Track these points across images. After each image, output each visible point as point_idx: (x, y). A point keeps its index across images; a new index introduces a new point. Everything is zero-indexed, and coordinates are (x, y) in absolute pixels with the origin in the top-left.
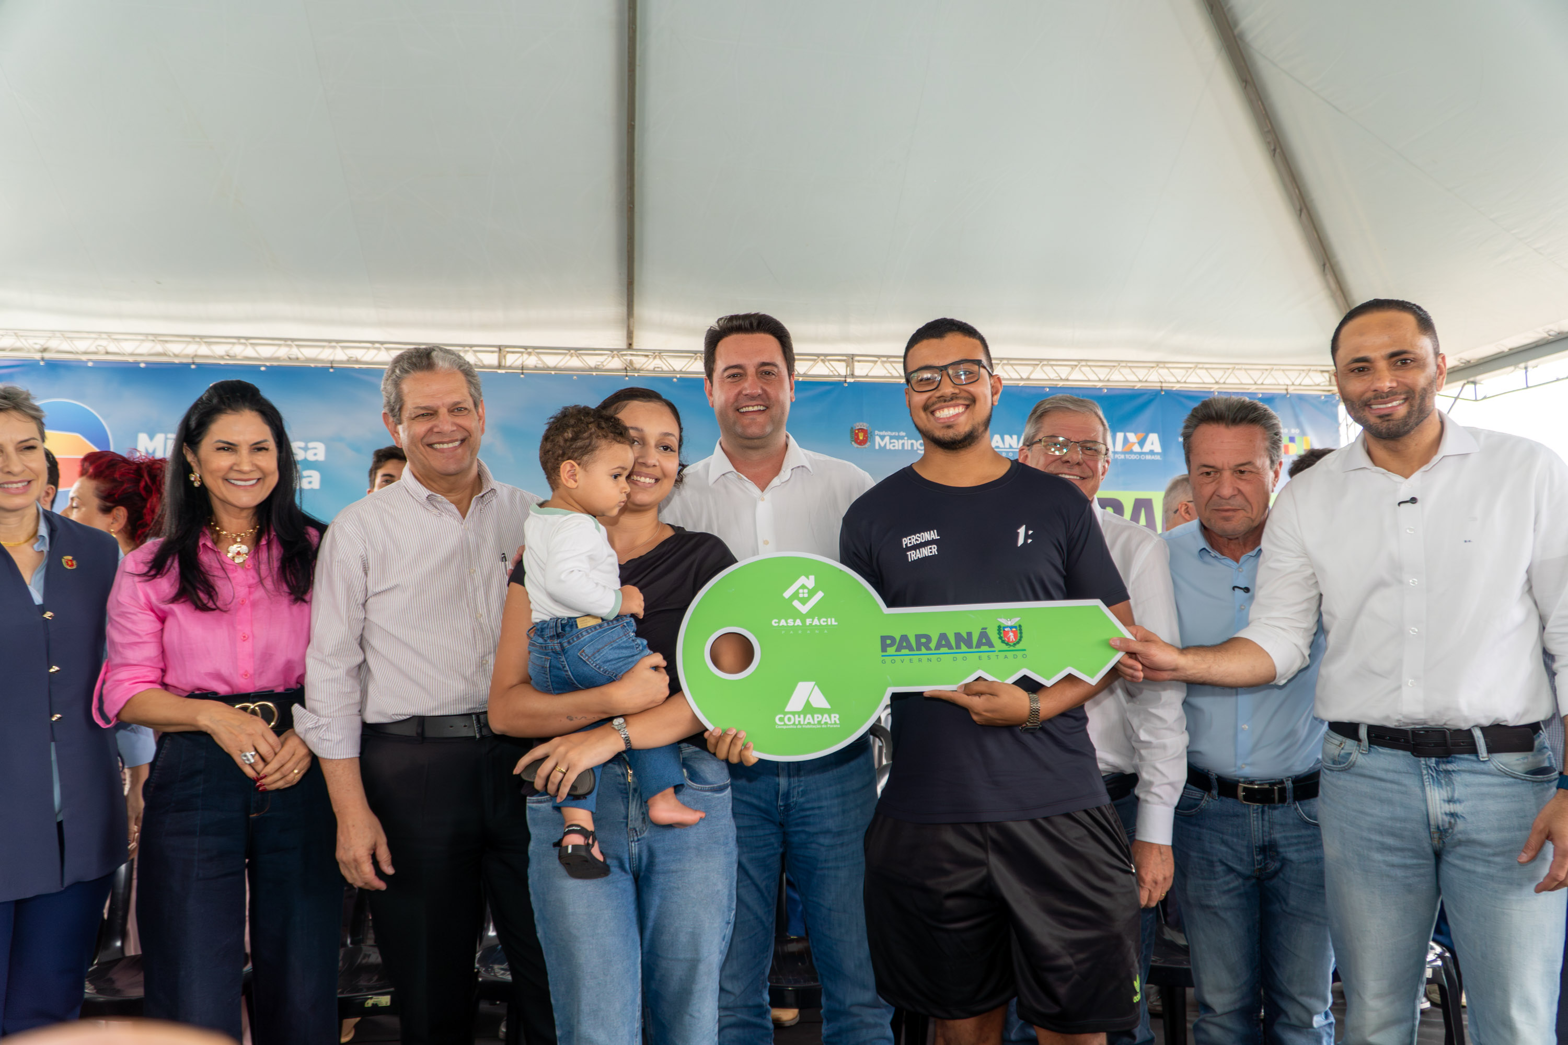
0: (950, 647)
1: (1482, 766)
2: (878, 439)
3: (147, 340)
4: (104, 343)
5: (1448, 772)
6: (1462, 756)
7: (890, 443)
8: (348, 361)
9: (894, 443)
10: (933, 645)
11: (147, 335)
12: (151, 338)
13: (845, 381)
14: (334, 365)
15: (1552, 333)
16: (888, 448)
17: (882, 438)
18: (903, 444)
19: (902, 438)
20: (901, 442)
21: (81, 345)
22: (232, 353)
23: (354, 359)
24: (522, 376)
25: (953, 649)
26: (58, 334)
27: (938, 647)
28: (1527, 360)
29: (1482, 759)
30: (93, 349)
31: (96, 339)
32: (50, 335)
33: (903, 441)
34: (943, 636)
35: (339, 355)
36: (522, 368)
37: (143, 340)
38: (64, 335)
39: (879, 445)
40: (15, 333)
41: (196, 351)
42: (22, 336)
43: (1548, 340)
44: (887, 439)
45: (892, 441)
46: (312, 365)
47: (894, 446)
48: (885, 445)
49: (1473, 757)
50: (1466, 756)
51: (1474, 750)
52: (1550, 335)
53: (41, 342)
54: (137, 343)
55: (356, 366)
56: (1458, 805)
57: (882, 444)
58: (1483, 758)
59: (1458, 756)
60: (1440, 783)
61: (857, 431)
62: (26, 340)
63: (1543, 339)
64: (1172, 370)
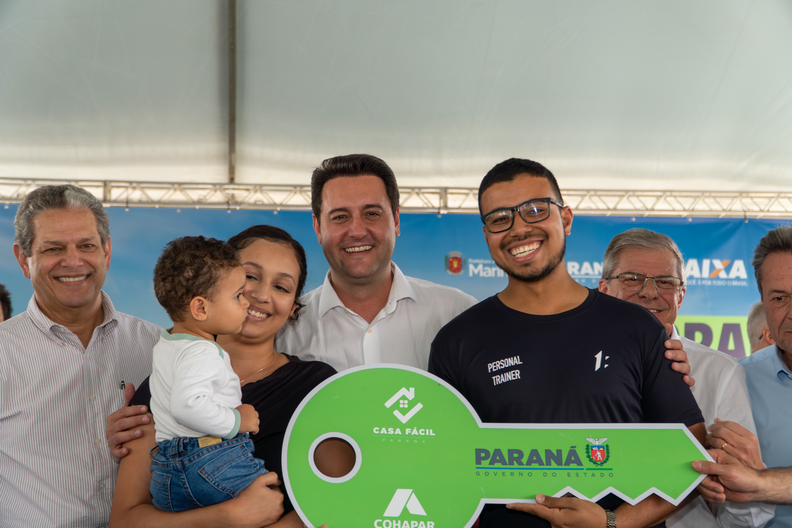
0: (541, 463)
10: (524, 460)
25: (543, 465)
27: (529, 463)
34: (534, 453)
61: (452, 260)
64: (755, 200)
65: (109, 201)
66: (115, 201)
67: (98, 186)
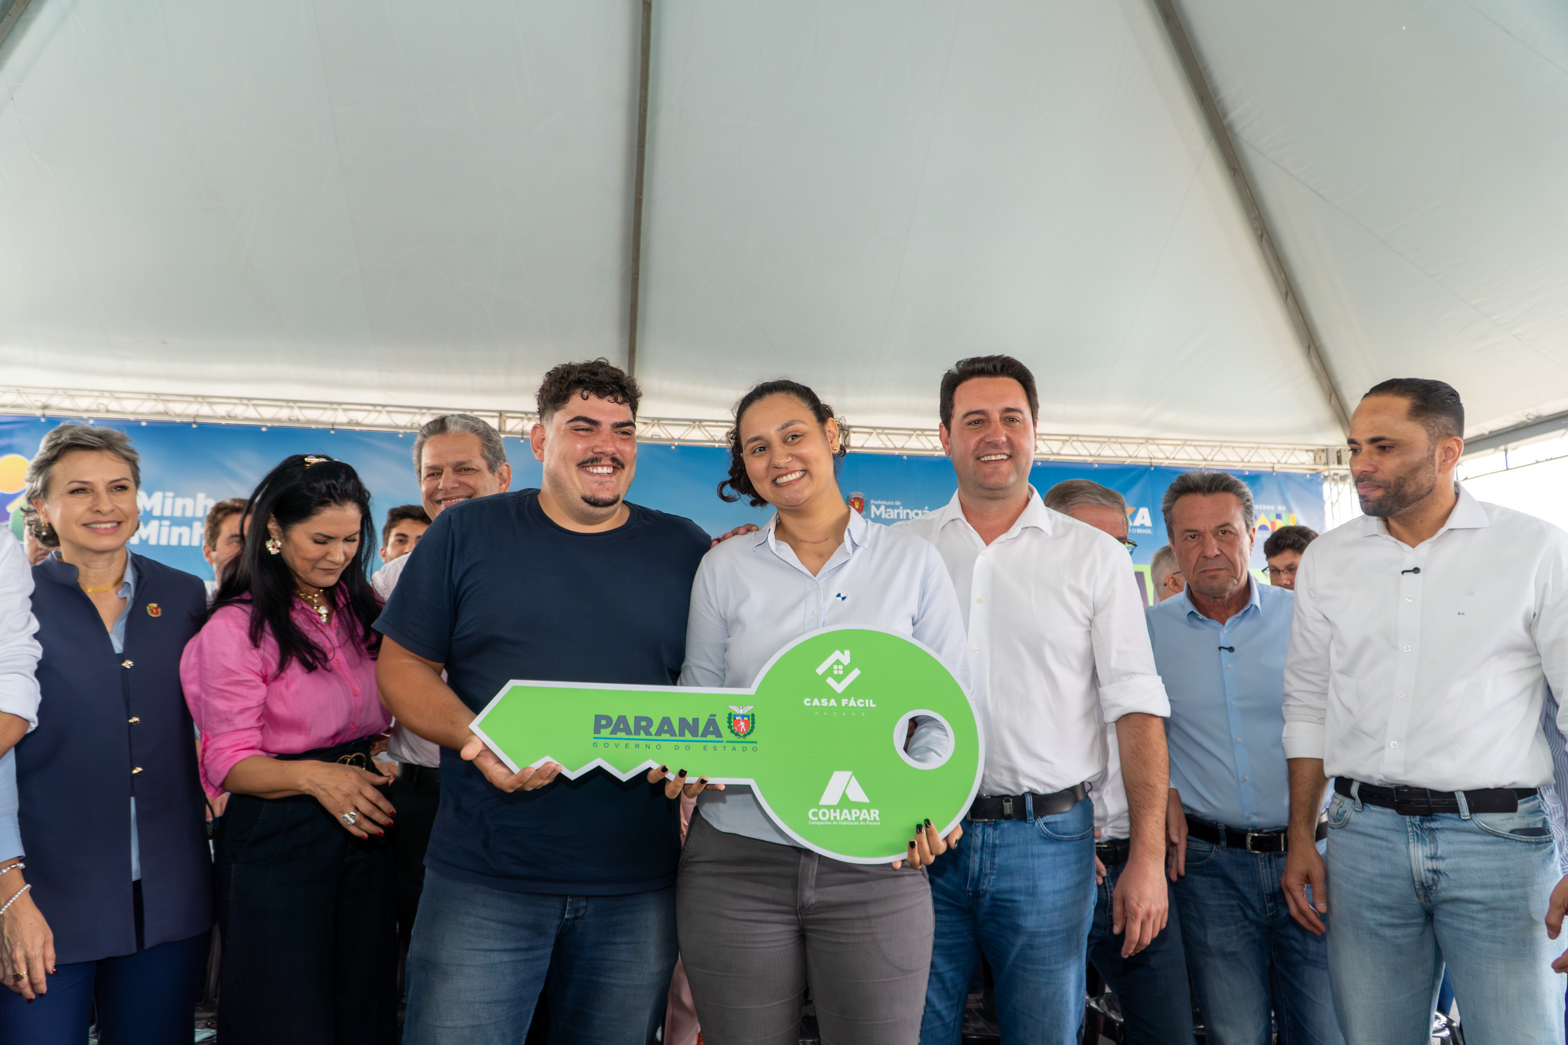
1: (1465, 825)
2: (873, 508)
3: (149, 399)
4: (105, 401)
5: (1432, 830)
6: (1445, 815)
7: (886, 512)
8: (349, 423)
9: (889, 512)
11: (149, 394)
12: (153, 397)
14: (336, 427)
15: (1531, 417)
16: (883, 516)
17: (878, 507)
18: (898, 514)
19: (898, 507)
20: (896, 511)
21: (83, 403)
22: (233, 414)
23: (355, 422)
24: (522, 441)
26: (60, 392)
28: (1507, 443)
29: (1463, 818)
30: (94, 407)
31: (98, 397)
32: (52, 393)
33: (898, 511)
35: (340, 418)
36: (522, 433)
37: (145, 399)
38: (66, 392)
39: (875, 513)
40: (18, 390)
41: (198, 411)
42: (24, 393)
43: (1527, 424)
44: (883, 508)
45: (888, 510)
46: (313, 427)
47: (889, 515)
48: (881, 514)
49: (1455, 816)
50: (1449, 815)
51: (1455, 809)
52: (1529, 419)
53: (43, 399)
54: (139, 402)
55: (357, 428)
56: (1441, 861)
57: (878, 513)
58: (1464, 816)
59: (1440, 814)
60: (1424, 842)
61: (853, 500)
62: (27, 396)
63: (1522, 423)
64: (1161, 447)
65: (504, 432)
66: (510, 432)
67: (493, 417)
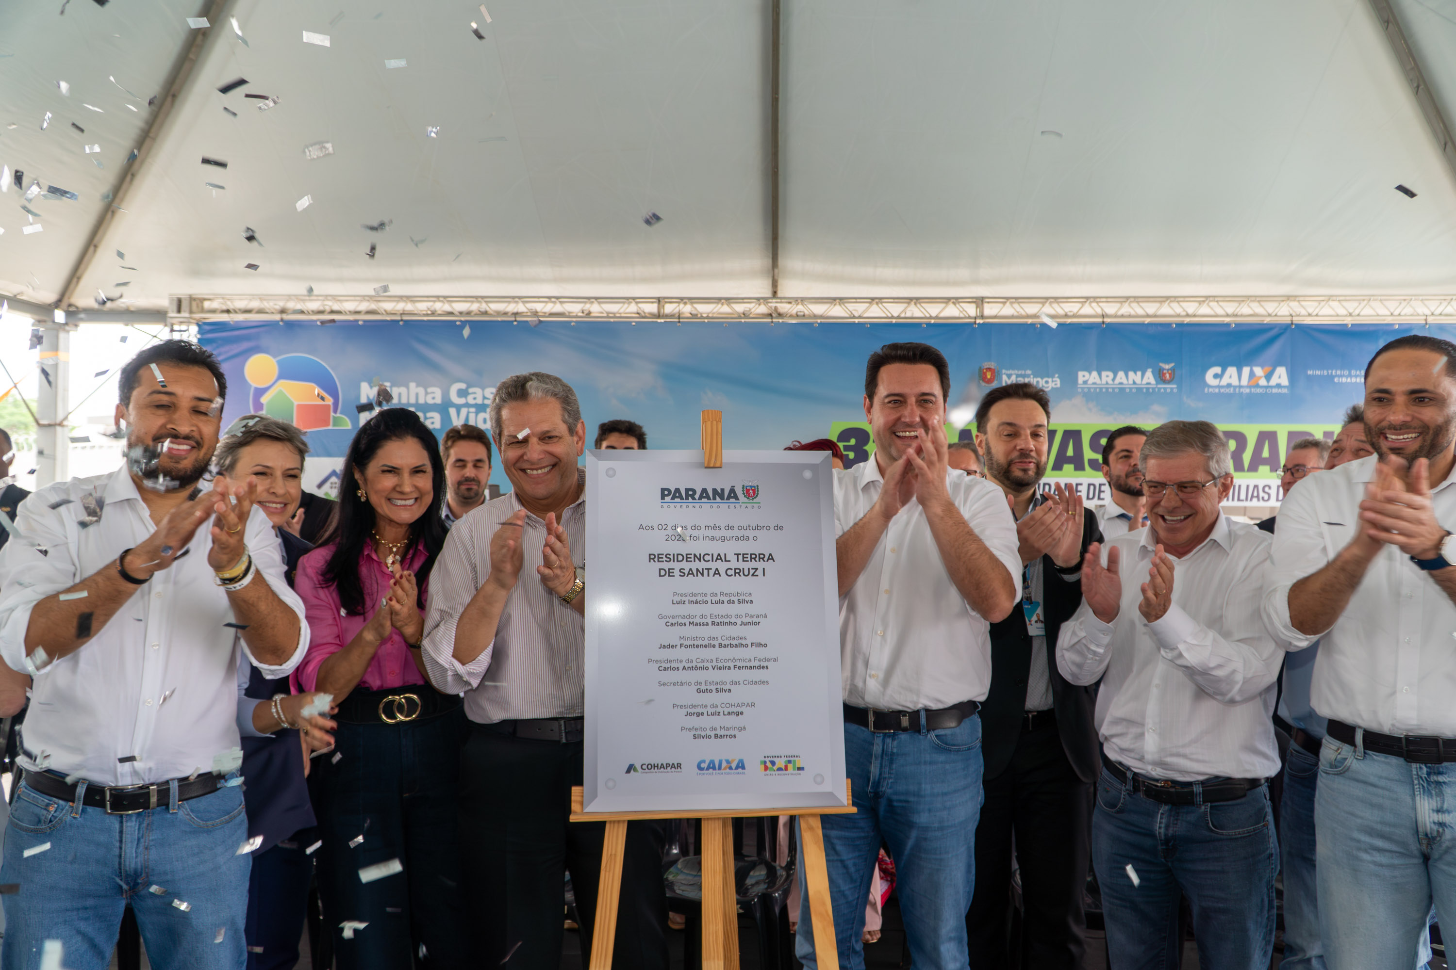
5: (1438, 783)
13: (975, 323)
14: (517, 318)
32: (290, 297)
35: (522, 310)
53: (282, 305)
56: (1446, 815)
60: (1430, 793)
61: (985, 371)
64: (1303, 304)
67: (653, 302)
